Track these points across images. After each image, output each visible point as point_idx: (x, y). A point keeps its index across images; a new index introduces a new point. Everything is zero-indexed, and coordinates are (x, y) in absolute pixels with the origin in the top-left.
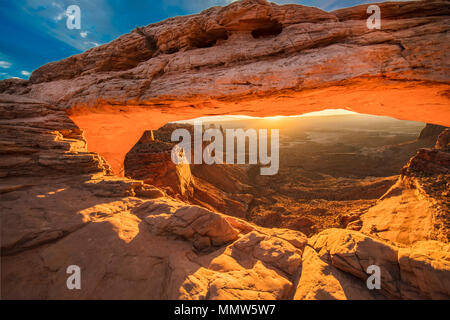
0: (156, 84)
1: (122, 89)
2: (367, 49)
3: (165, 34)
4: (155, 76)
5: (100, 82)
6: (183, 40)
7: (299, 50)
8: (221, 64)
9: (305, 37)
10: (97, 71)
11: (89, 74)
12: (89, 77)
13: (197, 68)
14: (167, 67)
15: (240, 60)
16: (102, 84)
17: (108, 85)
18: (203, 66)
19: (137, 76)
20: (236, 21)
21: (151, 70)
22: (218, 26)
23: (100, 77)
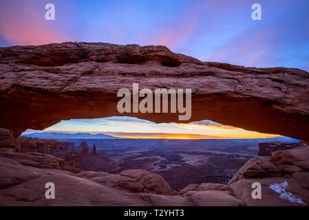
0: (84, 79)
1: (47, 78)
2: (225, 80)
3: (98, 50)
4: (84, 74)
5: (20, 71)
6: (113, 56)
7: (193, 75)
8: (144, 75)
9: (194, 70)
10: (17, 63)
11: (7, 63)
12: (6, 65)
13: (124, 74)
14: (97, 70)
15: (156, 74)
16: (22, 73)
17: (30, 74)
18: (129, 74)
19: (64, 72)
20: (153, 54)
21: (81, 69)
22: (140, 54)
23: (20, 67)
